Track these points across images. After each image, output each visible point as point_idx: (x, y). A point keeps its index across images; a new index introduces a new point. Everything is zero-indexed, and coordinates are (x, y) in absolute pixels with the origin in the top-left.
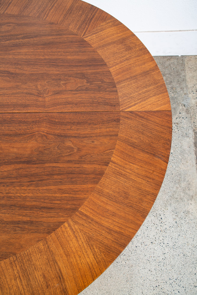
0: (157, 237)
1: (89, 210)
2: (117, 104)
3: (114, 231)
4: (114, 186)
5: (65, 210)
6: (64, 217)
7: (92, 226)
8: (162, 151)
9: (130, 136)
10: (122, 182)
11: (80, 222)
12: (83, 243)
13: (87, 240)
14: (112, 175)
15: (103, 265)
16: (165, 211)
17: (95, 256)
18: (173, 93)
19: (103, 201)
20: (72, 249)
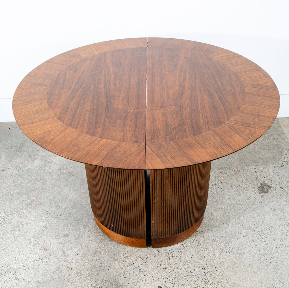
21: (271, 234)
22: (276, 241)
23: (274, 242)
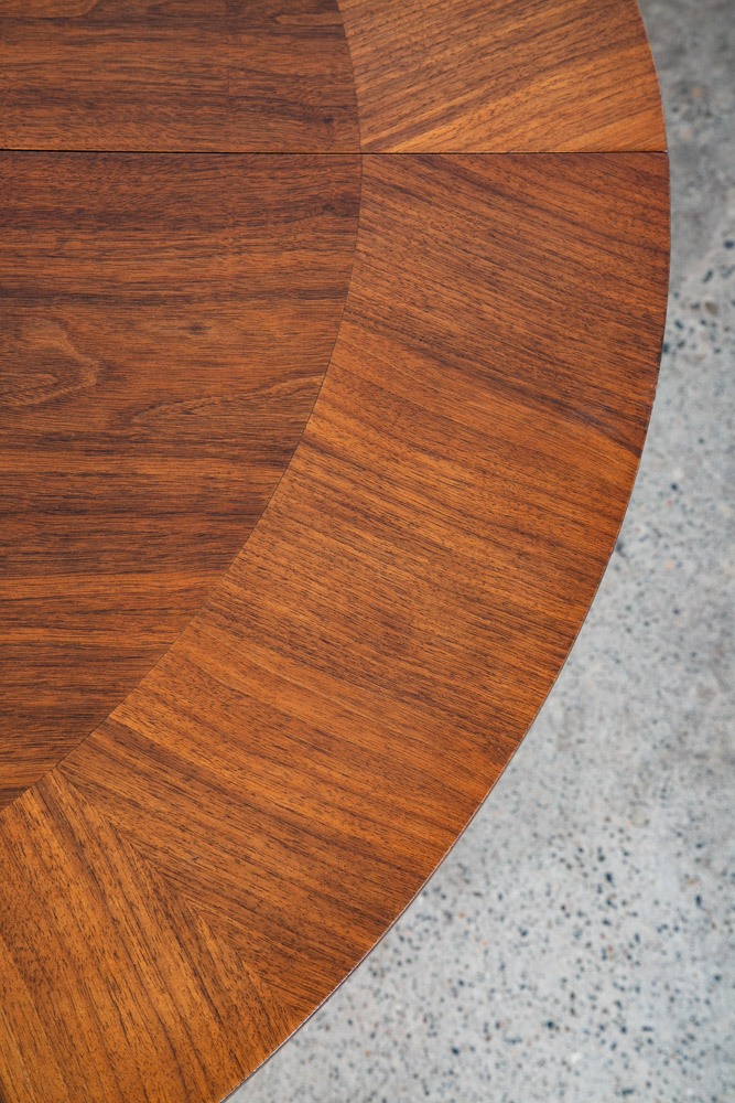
0: (583, 989)
1: (172, 718)
2: (345, 107)
3: (318, 837)
4: (322, 579)
5: (25, 721)
6: (19, 760)
7: (189, 808)
8: (609, 386)
9: (418, 296)
10: (370, 561)
11: (119, 786)
12: (131, 905)
13: (155, 891)
14: (309, 521)
15: (251, 1031)
16: (632, 831)
17: (207, 982)
18: (688, 118)
19: (257, 668)
20: (68, 942)
21: (450, 930)
22: (464, 992)
23: (450, 1000)
